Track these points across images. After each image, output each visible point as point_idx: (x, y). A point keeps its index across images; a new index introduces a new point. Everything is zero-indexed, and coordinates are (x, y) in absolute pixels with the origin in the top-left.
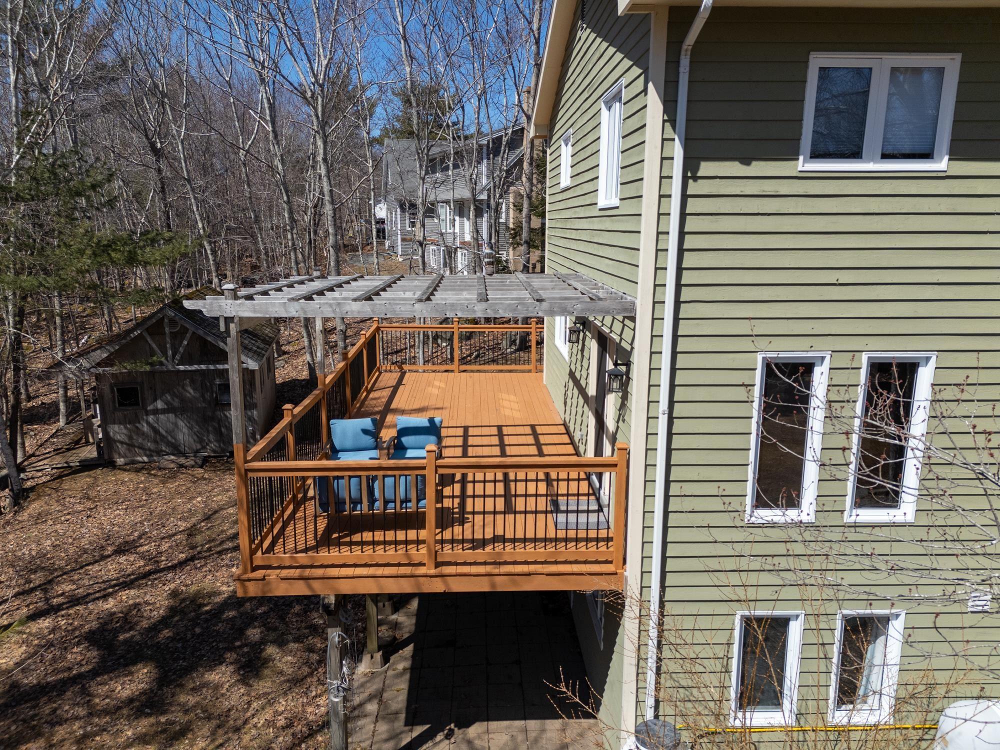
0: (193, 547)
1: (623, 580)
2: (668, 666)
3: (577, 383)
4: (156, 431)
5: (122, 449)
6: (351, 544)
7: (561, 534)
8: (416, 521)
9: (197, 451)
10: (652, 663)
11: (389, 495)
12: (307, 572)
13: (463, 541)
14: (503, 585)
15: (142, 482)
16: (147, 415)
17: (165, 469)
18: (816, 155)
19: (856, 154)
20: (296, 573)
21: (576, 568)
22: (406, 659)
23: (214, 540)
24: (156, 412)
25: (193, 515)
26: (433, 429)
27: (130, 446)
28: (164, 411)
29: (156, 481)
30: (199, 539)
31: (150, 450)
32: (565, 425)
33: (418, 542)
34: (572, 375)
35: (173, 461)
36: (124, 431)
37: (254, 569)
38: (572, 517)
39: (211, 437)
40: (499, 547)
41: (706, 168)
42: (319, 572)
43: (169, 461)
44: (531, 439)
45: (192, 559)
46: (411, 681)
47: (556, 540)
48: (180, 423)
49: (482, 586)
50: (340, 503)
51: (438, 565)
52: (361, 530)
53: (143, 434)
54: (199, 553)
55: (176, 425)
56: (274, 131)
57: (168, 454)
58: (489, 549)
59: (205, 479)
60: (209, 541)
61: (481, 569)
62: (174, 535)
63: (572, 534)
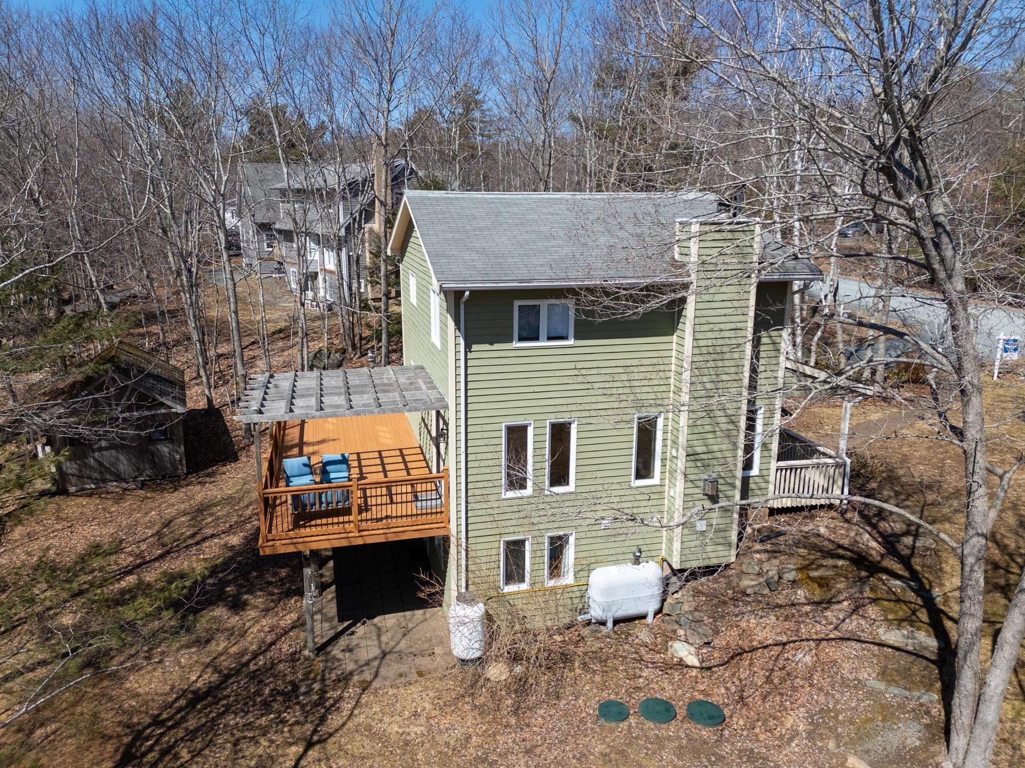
0: (164, 545)
1: (449, 530)
2: (471, 568)
3: (426, 426)
4: (101, 464)
5: (73, 480)
6: (311, 526)
7: (419, 512)
8: (347, 511)
9: (136, 477)
10: (464, 567)
11: (329, 500)
12: (295, 541)
13: (372, 519)
14: (392, 538)
15: (98, 504)
16: (93, 452)
17: (112, 493)
18: (521, 339)
19: (536, 338)
20: (289, 541)
21: (427, 526)
22: (332, 593)
23: (178, 540)
24: (101, 449)
25: (154, 525)
26: (344, 461)
27: (80, 477)
28: (107, 448)
29: (110, 503)
30: (166, 539)
31: (96, 479)
32: (420, 447)
33: (349, 522)
34: (423, 419)
35: (118, 487)
36: (75, 466)
37: (268, 541)
38: (424, 503)
39: (147, 467)
40: (389, 520)
41: (475, 347)
42: (301, 540)
43: (113, 486)
44: (400, 459)
45: (168, 552)
46: (338, 602)
47: (417, 515)
48: (121, 457)
49: (382, 539)
50: (305, 506)
51: (360, 531)
52: (315, 519)
53: (91, 467)
54: (171, 548)
55: (118, 459)
56: (173, 214)
57: (111, 481)
58: (384, 521)
59: (149, 498)
60: (175, 541)
61: (381, 532)
62: (146, 539)
63: (424, 511)
